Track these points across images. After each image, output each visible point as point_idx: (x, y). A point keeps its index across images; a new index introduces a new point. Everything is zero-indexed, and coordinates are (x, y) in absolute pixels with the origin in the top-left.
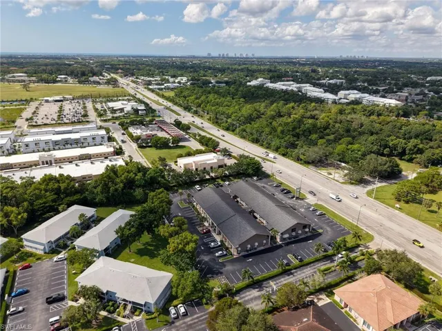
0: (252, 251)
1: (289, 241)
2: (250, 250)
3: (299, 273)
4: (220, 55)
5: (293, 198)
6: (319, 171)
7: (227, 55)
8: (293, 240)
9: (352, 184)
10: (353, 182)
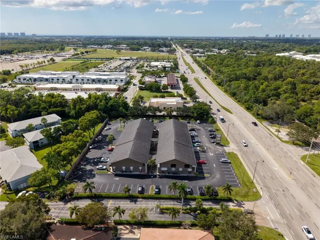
0: (127, 173)
1: (167, 174)
2: (126, 172)
3: (143, 203)
4: (277, 36)
5: (213, 143)
6: (269, 127)
7: (284, 35)
8: (171, 175)
9: (296, 144)
10: (299, 143)
